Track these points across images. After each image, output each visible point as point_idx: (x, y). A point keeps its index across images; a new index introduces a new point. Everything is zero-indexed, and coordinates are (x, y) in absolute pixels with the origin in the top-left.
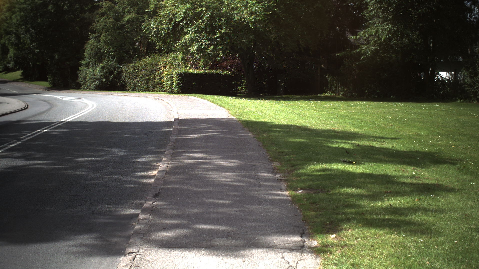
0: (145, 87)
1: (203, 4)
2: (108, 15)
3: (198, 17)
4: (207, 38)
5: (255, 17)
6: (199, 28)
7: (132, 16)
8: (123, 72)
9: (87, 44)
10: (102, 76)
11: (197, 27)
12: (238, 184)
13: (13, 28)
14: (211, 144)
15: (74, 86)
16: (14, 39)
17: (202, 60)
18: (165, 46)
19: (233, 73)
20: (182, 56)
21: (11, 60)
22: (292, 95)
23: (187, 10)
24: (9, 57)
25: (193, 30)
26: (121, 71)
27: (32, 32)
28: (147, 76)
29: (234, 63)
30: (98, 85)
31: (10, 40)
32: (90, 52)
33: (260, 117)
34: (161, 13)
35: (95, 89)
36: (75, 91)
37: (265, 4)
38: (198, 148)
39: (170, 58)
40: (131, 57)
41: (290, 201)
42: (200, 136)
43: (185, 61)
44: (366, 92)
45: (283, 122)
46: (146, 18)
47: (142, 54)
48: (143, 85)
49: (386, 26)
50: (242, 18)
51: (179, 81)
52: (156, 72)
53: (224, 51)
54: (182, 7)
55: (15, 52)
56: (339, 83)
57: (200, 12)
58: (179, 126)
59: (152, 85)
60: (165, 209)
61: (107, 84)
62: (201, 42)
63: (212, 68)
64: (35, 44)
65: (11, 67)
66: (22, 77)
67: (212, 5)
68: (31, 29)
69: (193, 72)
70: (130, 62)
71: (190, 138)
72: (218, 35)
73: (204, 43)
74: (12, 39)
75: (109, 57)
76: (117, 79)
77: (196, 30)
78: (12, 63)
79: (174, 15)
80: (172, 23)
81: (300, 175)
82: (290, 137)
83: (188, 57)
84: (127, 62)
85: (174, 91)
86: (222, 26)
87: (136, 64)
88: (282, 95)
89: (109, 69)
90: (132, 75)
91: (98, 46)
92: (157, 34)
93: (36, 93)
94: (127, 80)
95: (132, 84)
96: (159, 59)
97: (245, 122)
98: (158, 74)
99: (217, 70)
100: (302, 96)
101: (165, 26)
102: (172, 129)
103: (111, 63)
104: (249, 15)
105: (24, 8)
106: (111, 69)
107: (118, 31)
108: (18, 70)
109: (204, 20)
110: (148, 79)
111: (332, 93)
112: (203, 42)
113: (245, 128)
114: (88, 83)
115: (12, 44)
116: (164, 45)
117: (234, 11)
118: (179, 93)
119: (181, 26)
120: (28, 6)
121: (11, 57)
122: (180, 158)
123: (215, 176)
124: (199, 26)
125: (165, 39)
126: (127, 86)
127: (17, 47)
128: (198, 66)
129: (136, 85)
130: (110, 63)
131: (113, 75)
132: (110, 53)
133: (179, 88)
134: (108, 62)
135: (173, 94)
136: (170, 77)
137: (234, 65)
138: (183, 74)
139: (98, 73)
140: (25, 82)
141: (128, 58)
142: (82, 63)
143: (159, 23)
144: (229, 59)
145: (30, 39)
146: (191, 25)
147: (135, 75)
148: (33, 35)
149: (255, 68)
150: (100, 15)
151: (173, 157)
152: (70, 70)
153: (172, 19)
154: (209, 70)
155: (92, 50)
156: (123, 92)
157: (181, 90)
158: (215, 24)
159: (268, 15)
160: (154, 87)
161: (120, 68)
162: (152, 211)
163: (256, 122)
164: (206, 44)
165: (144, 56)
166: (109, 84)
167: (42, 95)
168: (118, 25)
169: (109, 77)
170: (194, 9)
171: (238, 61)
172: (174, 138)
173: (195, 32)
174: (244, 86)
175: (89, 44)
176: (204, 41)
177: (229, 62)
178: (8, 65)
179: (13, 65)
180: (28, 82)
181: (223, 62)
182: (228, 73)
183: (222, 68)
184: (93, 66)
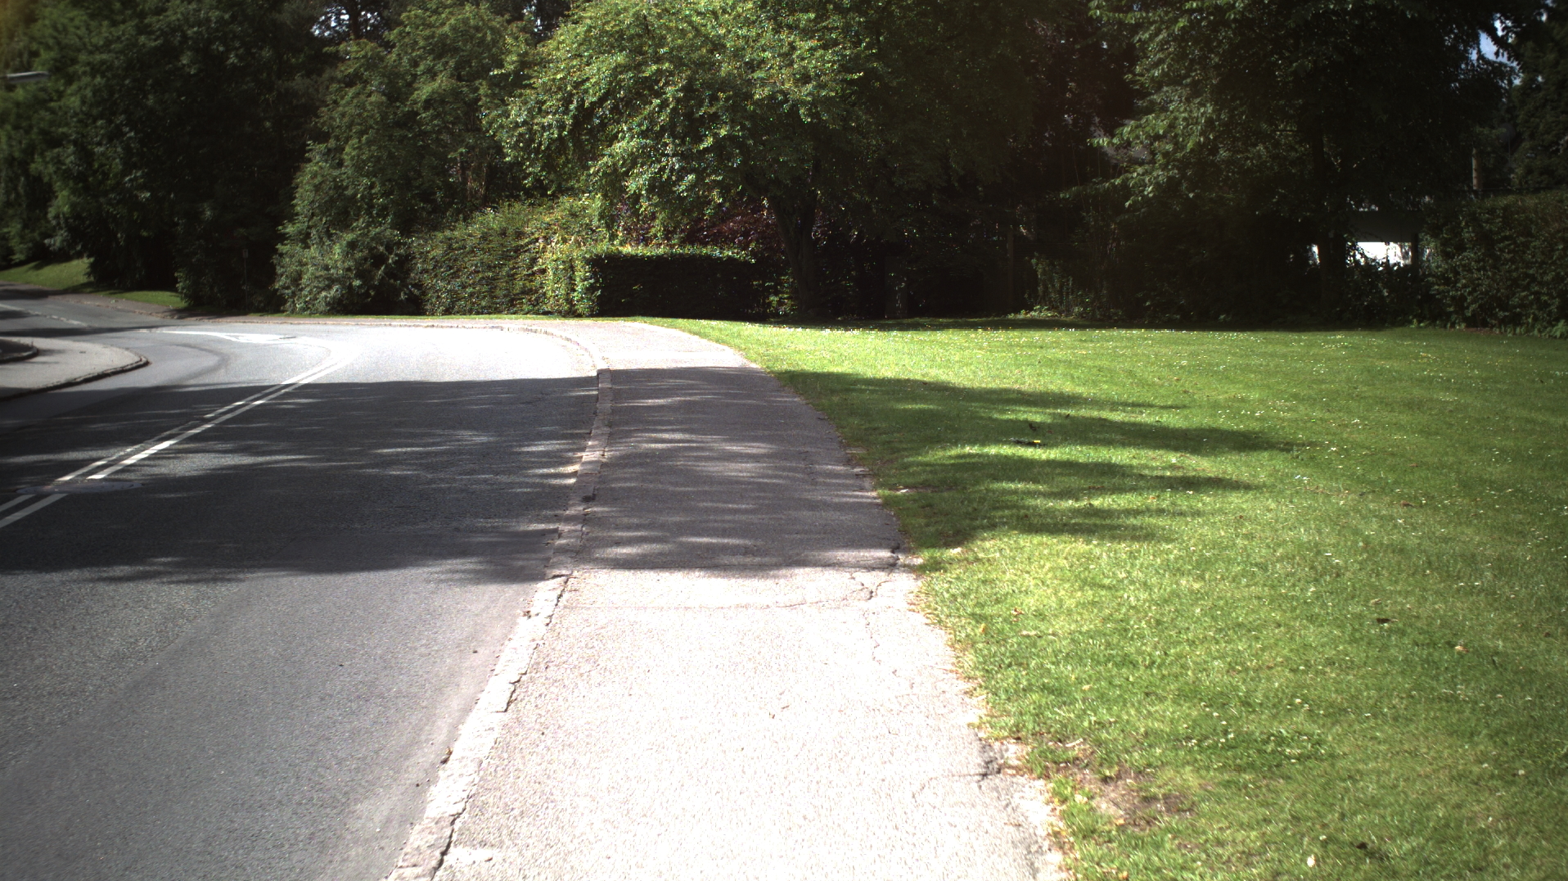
0: (484, 303)
1: (662, 51)
2: (366, 83)
3: (649, 91)
4: (675, 150)
5: (815, 87)
6: (653, 122)
7: (440, 86)
8: (414, 258)
9: (300, 174)
10: (349, 269)
11: (645, 119)
12: (766, 480)
13: (67, 124)
14: (700, 416)
15: (260, 302)
16: (72, 158)
17: (661, 216)
18: (552, 176)
19: (753, 254)
20: (601, 205)
21: (59, 224)
22: (929, 317)
23: (617, 70)
24: (50, 216)
25: (633, 129)
26: (410, 255)
27: (130, 138)
28: (489, 268)
29: (755, 223)
30: (339, 299)
31: (58, 161)
32: (311, 195)
33: (826, 362)
34: (538, 77)
36: (267, 317)
37: (844, 48)
38: (670, 423)
39: (560, 213)
40: (438, 210)
41: (877, 505)
43: (608, 219)
44: (1148, 304)
45: (889, 373)
46: (481, 92)
47: (471, 201)
48: (478, 297)
49: (1199, 109)
50: (778, 92)
51: (592, 281)
52: (518, 257)
53: (725, 189)
54: (603, 61)
55: (73, 198)
56: (1068, 280)
57: (654, 74)
58: (613, 384)
59: (505, 296)
60: (612, 517)
61: (367, 294)
62: (659, 162)
63: (690, 238)
64: (138, 174)
65: (58, 244)
66: (92, 279)
67: (688, 54)
68: (127, 129)
69: (633, 253)
70: (436, 227)
72: (709, 142)
73: (667, 165)
74: (65, 160)
75: (369, 213)
76: (395, 280)
77: (644, 128)
78: (62, 235)
79: (577, 85)
80: (572, 107)
81: (906, 466)
82: (899, 400)
83: (618, 209)
84: (427, 225)
85: (578, 309)
86: (719, 116)
87: (456, 233)
88: (899, 318)
89: (371, 249)
90: (441, 267)
91: (334, 178)
92: (527, 142)
94: (427, 281)
95: (444, 292)
96: (526, 215)
98: (524, 260)
99: (705, 245)
101: (550, 117)
102: (595, 393)
103: (377, 230)
104: (796, 81)
105: (103, 62)
106: (375, 248)
107: (397, 133)
108: (79, 255)
109: (667, 100)
110: (494, 279)
111: (1048, 310)
112: (664, 164)
113: (785, 386)
114: (305, 292)
115: (67, 175)
116: (549, 173)
117: (752, 72)
118: (591, 315)
119: (598, 118)
120: (117, 58)
121: (57, 217)
122: (628, 440)
123: (716, 469)
124: (651, 119)
125: (549, 155)
126: (428, 300)
127: (80, 185)
128: (648, 233)
129: (455, 297)
130: (374, 231)
131: (383, 268)
132: (372, 199)
133: (593, 301)
134: (367, 226)
136: (564, 269)
137: (756, 230)
138: (603, 260)
139: (336, 261)
140: (101, 295)
141: (429, 213)
142: (287, 230)
143: (534, 107)
144: (740, 211)
145: (121, 158)
146: (629, 114)
147: (451, 266)
148: (132, 145)
149: (818, 240)
150: (339, 82)
151: (611, 439)
152: (246, 254)
153: (571, 95)
154: (682, 243)
155: (317, 188)
156: (416, 317)
157: (598, 305)
158: (698, 110)
159: (852, 82)
160: (512, 300)
161: (405, 244)
162: (585, 519)
163: (815, 373)
164: (672, 170)
165: (478, 208)
166: (372, 294)
167: (165, 331)
168: (395, 114)
169: (370, 272)
170: (638, 67)
171: (768, 218)
172: (606, 405)
173: (641, 134)
174: (787, 293)
175: (307, 172)
176: (668, 160)
177: (742, 220)
178: (46, 241)
179: (63, 241)
180: (111, 294)
181: (724, 221)
182: (738, 253)
183: (720, 239)
184: (321, 239)
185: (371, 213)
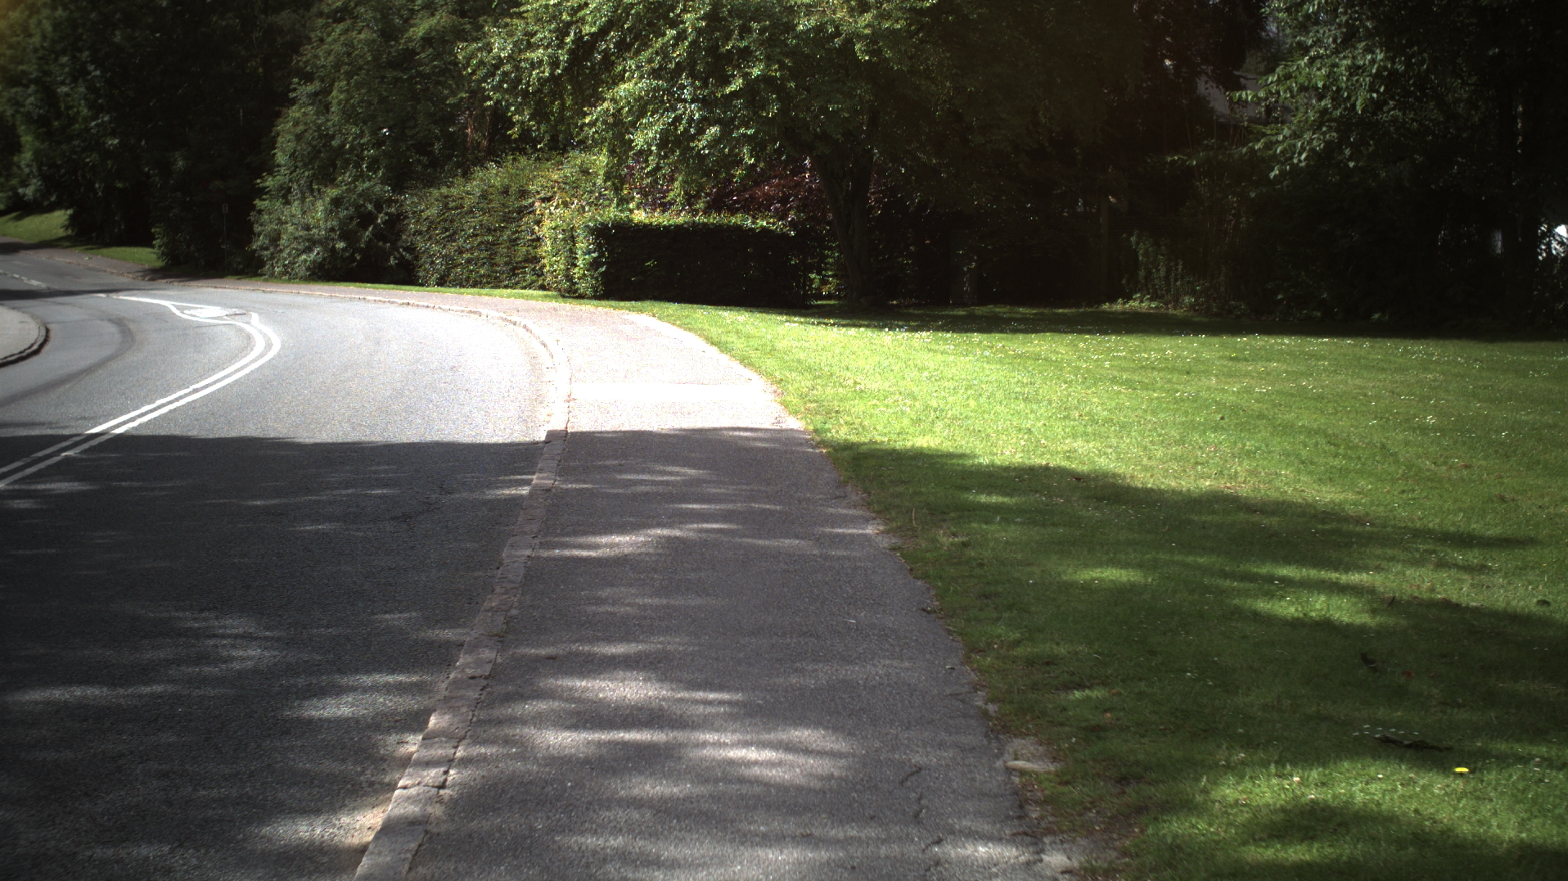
0: (482, 272)
2: (356, 17)
3: (664, 19)
4: (695, 94)
5: (875, 17)
6: (666, 57)
7: (439, 22)
8: (406, 217)
9: (281, 120)
10: (332, 230)
11: (657, 53)
13: (28, 62)
15: (239, 263)
16: (32, 99)
17: (680, 179)
18: (544, 126)
19: (793, 225)
20: (607, 164)
21: (32, 172)
22: (1006, 303)
24: (22, 162)
25: (642, 66)
26: (401, 214)
27: (96, 76)
28: (490, 231)
29: (795, 186)
30: (320, 263)
31: (17, 103)
32: (292, 145)
33: (906, 422)
35: (310, 275)
36: (243, 281)
39: (569, 170)
40: (435, 163)
42: (645, 544)
43: (617, 180)
44: (1280, 297)
45: (1008, 454)
47: (473, 153)
48: (476, 264)
49: (1365, 56)
50: (827, 22)
51: (595, 255)
52: (521, 219)
53: (758, 147)
55: (37, 144)
56: (1177, 264)
58: (559, 474)
59: (506, 264)
61: (352, 258)
62: (675, 109)
63: (715, 205)
64: (106, 119)
65: (31, 195)
66: (70, 232)
68: (91, 68)
69: (647, 221)
70: (432, 182)
71: (593, 554)
72: (737, 84)
73: (684, 113)
74: (25, 100)
75: (358, 166)
76: (385, 243)
77: (656, 65)
78: (35, 184)
79: (574, 11)
80: (568, 40)
83: (628, 167)
84: (423, 180)
85: (579, 289)
86: (752, 52)
87: (452, 190)
88: (968, 304)
89: (358, 207)
90: (436, 228)
91: (319, 127)
92: (514, 81)
93: (105, 288)
94: (421, 245)
95: (439, 258)
96: (533, 171)
97: (846, 453)
98: (526, 223)
99: (734, 212)
100: (1042, 310)
101: (541, 51)
102: (523, 493)
103: (367, 184)
104: (852, 11)
106: (363, 205)
107: (390, 74)
108: (51, 208)
109: (685, 30)
110: (493, 244)
111: (1151, 299)
112: (680, 112)
113: (846, 485)
114: (285, 254)
115: (28, 118)
116: (540, 123)
118: (595, 297)
119: (600, 53)
121: (29, 164)
122: (520, 709)
124: (664, 52)
125: (541, 100)
126: (420, 267)
127: (44, 129)
128: (666, 197)
129: (450, 263)
130: (362, 186)
131: (370, 229)
132: (363, 150)
133: (596, 279)
134: (354, 181)
135: (575, 302)
136: (564, 239)
137: (796, 196)
138: (610, 229)
139: (319, 220)
140: (77, 250)
141: (425, 167)
142: (267, 184)
143: (522, 40)
144: (777, 173)
145: (86, 99)
146: (638, 48)
147: (447, 229)
148: (98, 85)
149: (872, 208)
150: (327, 17)
151: (488, 700)
152: (225, 209)
153: (568, 25)
154: (706, 212)
155: (299, 137)
156: (404, 287)
157: (602, 284)
158: (725, 43)
159: (922, 12)
160: (515, 268)
161: (396, 201)
164: (691, 120)
165: (481, 162)
166: (358, 258)
167: (123, 297)
168: (390, 53)
169: (357, 232)
171: (811, 181)
172: (518, 555)
173: (652, 73)
174: (831, 270)
175: (289, 118)
176: (685, 108)
177: (777, 186)
178: (21, 190)
179: (36, 191)
180: (87, 249)
181: (757, 184)
182: (774, 224)
183: (753, 206)
184: (303, 194)
185: (361, 167)
